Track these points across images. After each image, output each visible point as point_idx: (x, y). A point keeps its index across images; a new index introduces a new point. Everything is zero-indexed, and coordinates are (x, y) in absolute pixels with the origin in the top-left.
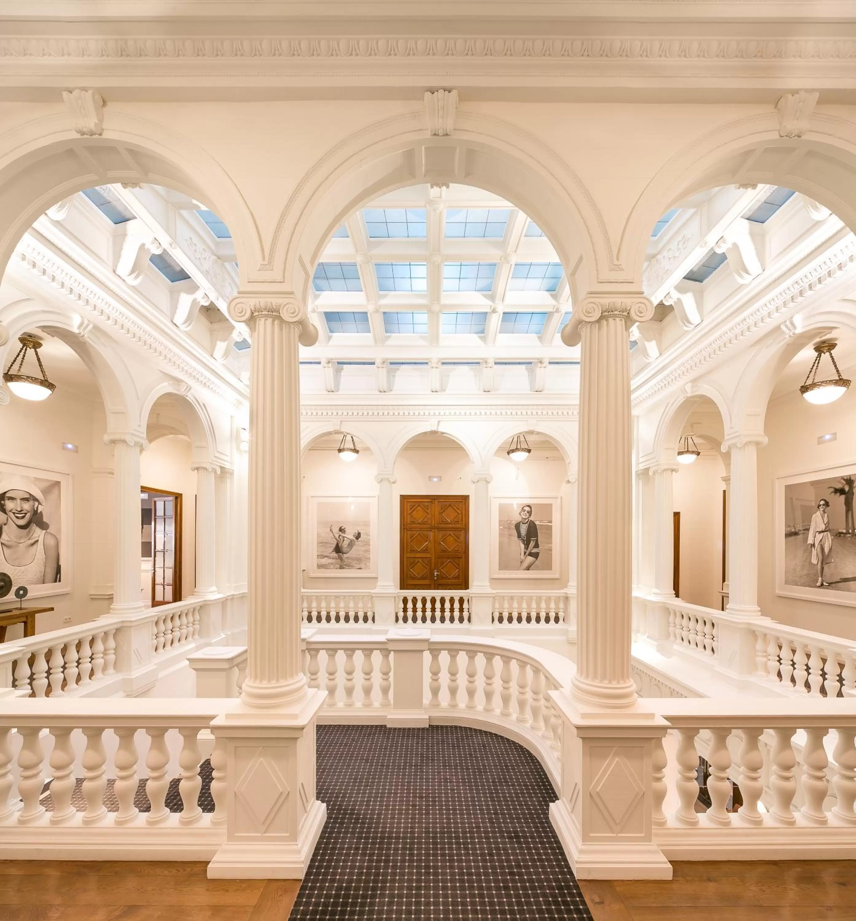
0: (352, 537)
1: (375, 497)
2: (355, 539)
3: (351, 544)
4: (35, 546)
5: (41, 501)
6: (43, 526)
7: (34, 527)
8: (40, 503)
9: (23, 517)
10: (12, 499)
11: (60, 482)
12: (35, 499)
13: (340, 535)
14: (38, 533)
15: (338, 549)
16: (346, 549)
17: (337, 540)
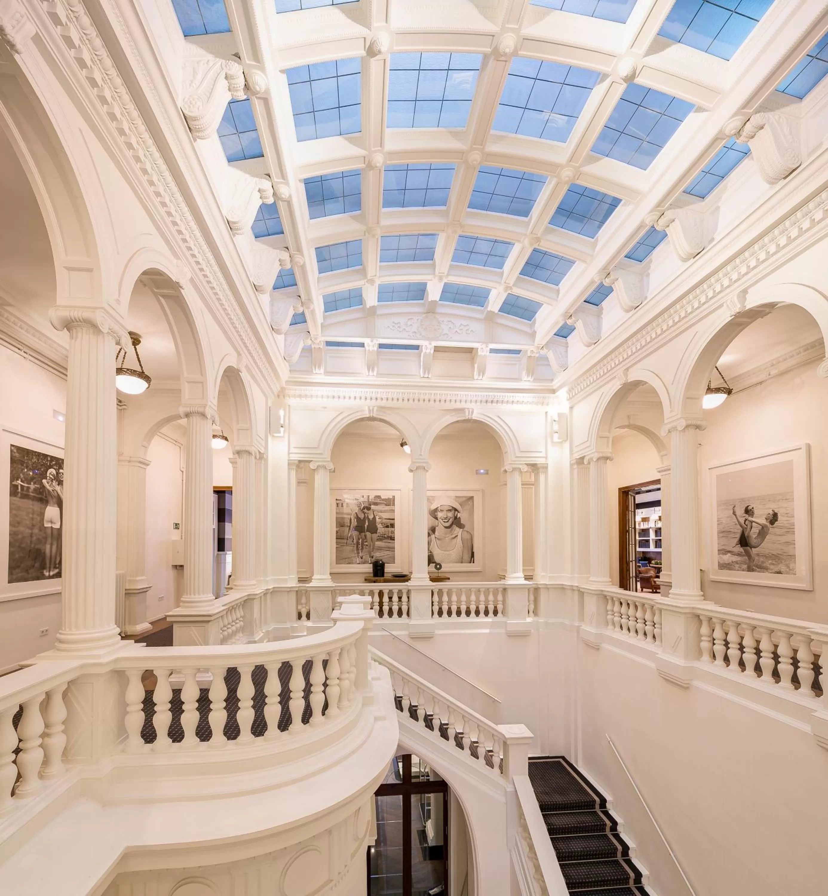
0: (763, 521)
1: (800, 449)
2: (768, 524)
3: (763, 533)
4: (455, 539)
5: (459, 510)
6: (461, 526)
7: (454, 526)
8: (458, 512)
9: (448, 521)
10: (442, 511)
11: (473, 497)
12: (456, 510)
13: (746, 520)
14: (457, 531)
15: (744, 541)
16: (755, 541)
17: (741, 526)
